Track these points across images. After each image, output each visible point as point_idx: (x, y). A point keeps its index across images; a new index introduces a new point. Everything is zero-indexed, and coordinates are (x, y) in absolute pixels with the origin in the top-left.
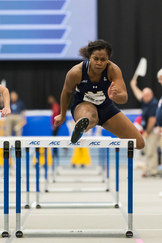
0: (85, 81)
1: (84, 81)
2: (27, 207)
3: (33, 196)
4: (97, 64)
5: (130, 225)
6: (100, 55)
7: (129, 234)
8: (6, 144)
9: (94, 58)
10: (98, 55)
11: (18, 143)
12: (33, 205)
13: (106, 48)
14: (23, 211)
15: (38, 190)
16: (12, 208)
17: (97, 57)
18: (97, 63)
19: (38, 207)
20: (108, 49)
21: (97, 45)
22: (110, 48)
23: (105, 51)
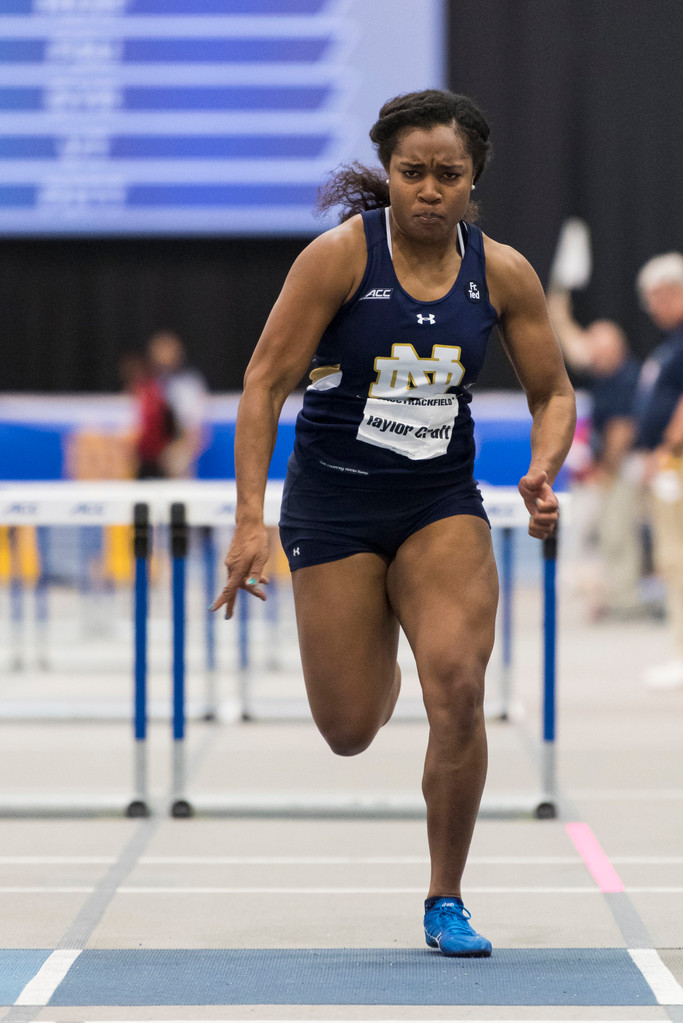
0: (380, 293)
1: (375, 294)
2: (209, 718)
3: (227, 683)
4: (421, 198)
5: (549, 781)
6: (431, 150)
7: (546, 811)
8: (141, 511)
9: (406, 168)
10: (420, 155)
11: (178, 511)
12: (229, 711)
13: (461, 121)
14: (194, 733)
15: (244, 661)
16: (160, 721)
17: (415, 163)
18: (420, 195)
19: (246, 718)
20: (468, 126)
21: (417, 105)
22: (477, 119)
23: (455, 133)
